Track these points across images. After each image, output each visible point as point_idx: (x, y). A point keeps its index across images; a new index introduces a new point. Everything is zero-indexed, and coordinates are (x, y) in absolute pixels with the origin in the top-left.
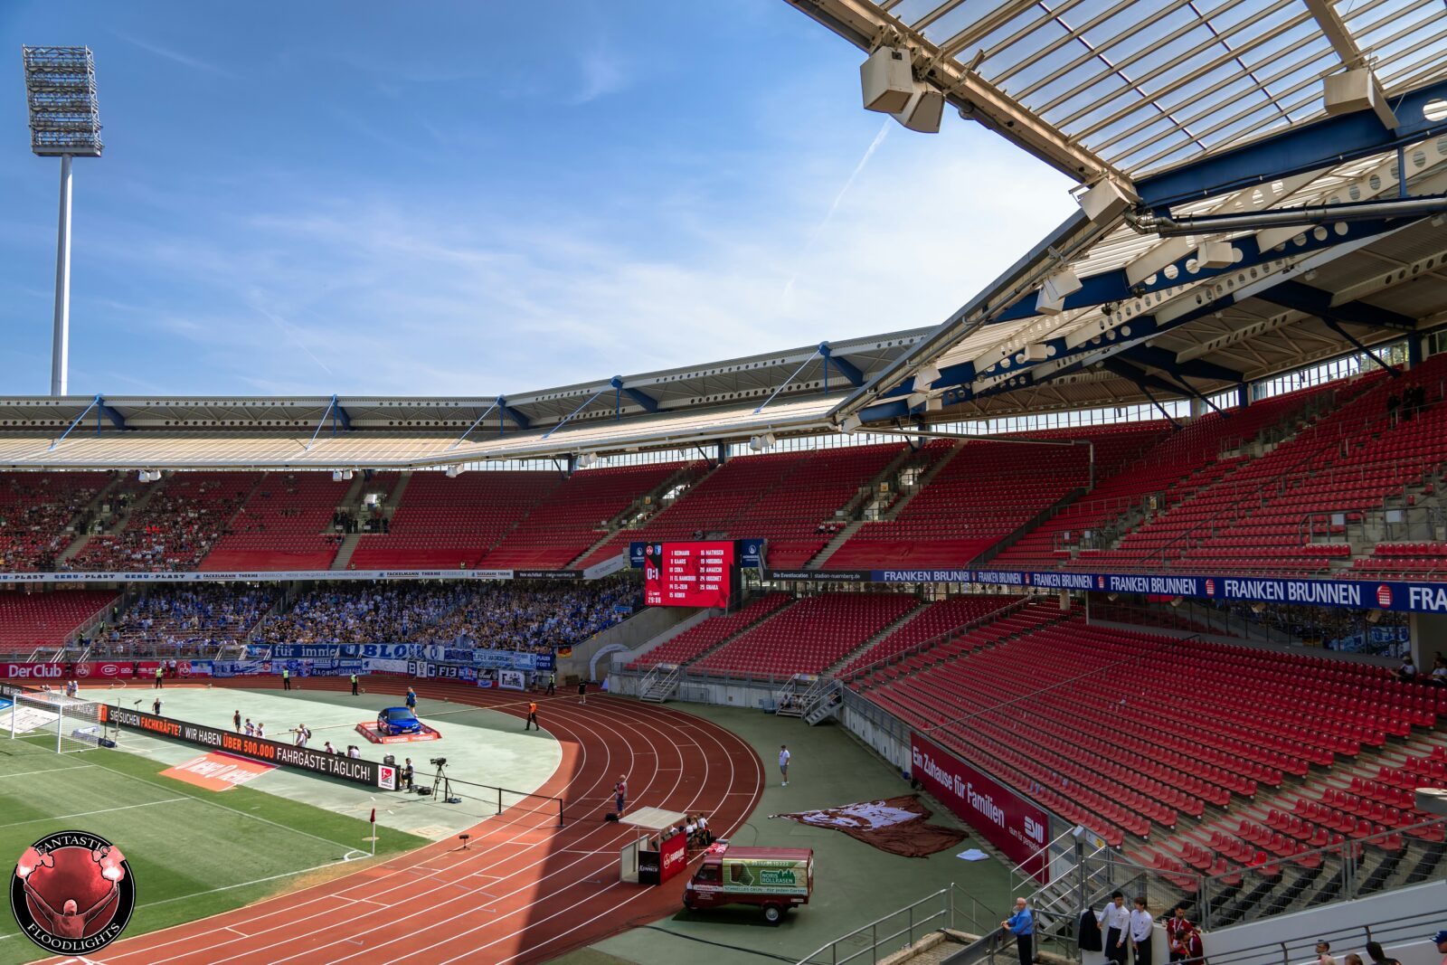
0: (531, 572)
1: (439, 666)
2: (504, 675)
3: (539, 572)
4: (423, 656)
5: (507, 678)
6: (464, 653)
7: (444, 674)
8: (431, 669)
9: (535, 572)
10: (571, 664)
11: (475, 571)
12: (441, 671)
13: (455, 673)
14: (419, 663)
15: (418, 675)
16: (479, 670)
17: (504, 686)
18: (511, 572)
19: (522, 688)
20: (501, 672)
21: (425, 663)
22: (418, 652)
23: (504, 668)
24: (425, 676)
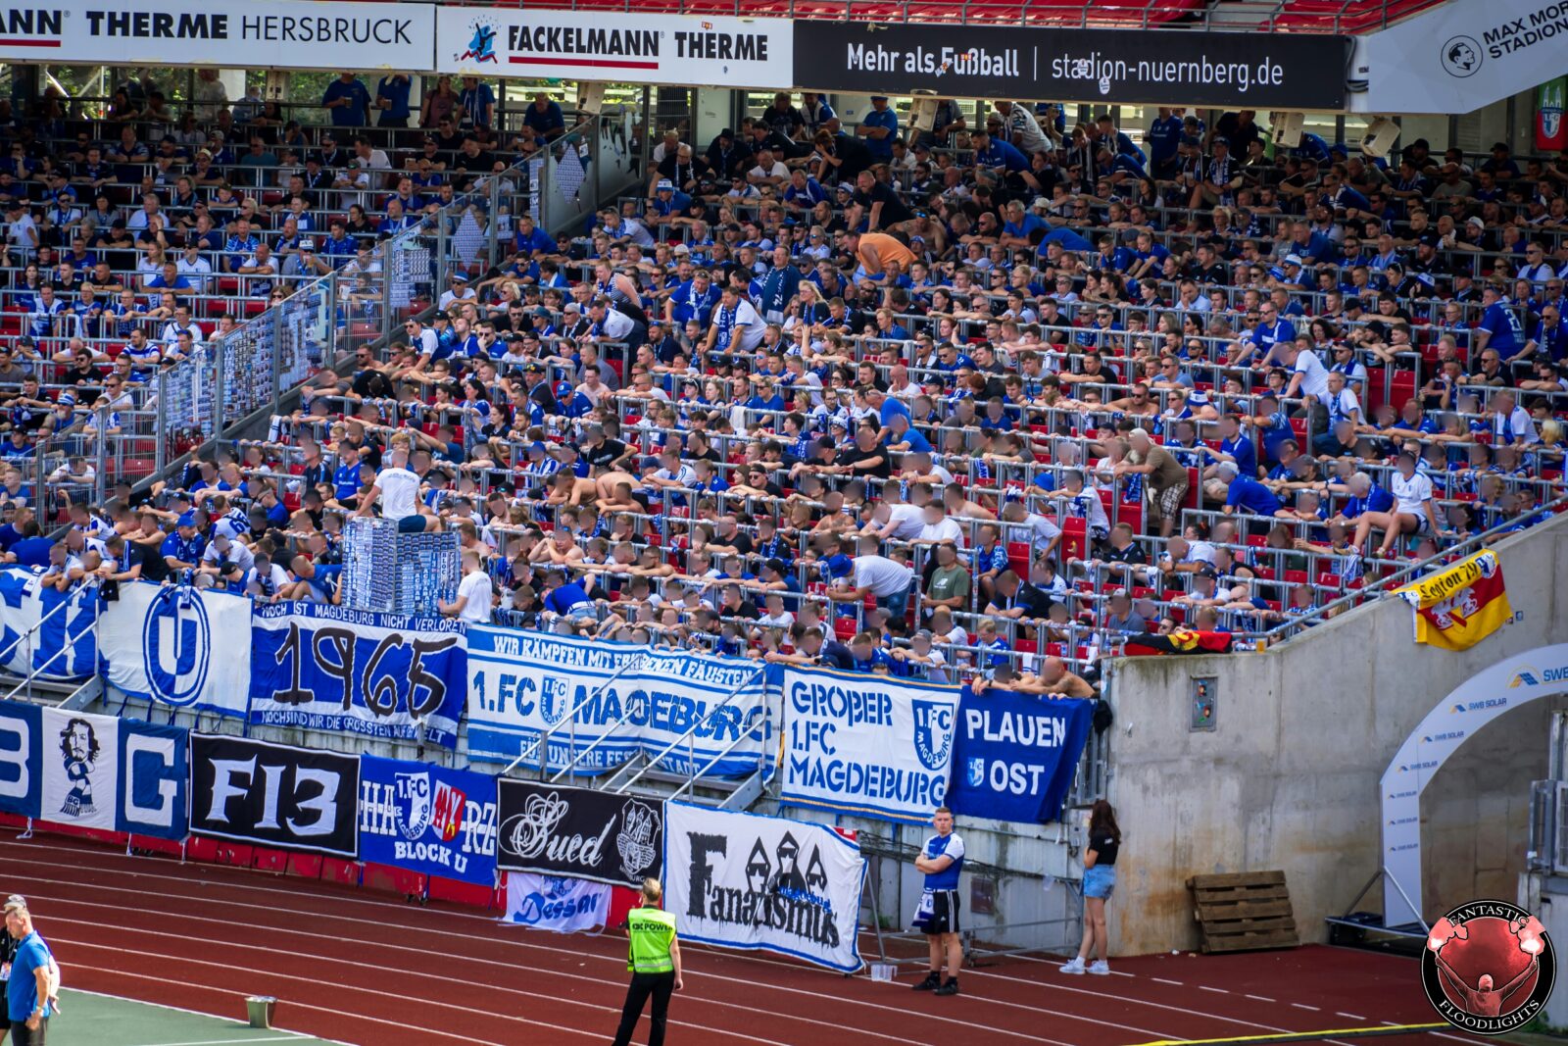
0: (932, 39)
1: (209, 750)
2: (703, 845)
3: (994, 41)
4: (92, 666)
5: (728, 872)
6: (397, 659)
7: (244, 811)
8: (149, 769)
9: (962, 38)
10: (1231, 788)
11: (500, 20)
12: (222, 790)
13: (325, 804)
14: (55, 716)
15: (52, 811)
16: (514, 799)
17: (707, 929)
18: (779, 32)
19: (842, 956)
20: (683, 820)
21: (105, 724)
22: (52, 633)
23: (706, 794)
24: (101, 818)
